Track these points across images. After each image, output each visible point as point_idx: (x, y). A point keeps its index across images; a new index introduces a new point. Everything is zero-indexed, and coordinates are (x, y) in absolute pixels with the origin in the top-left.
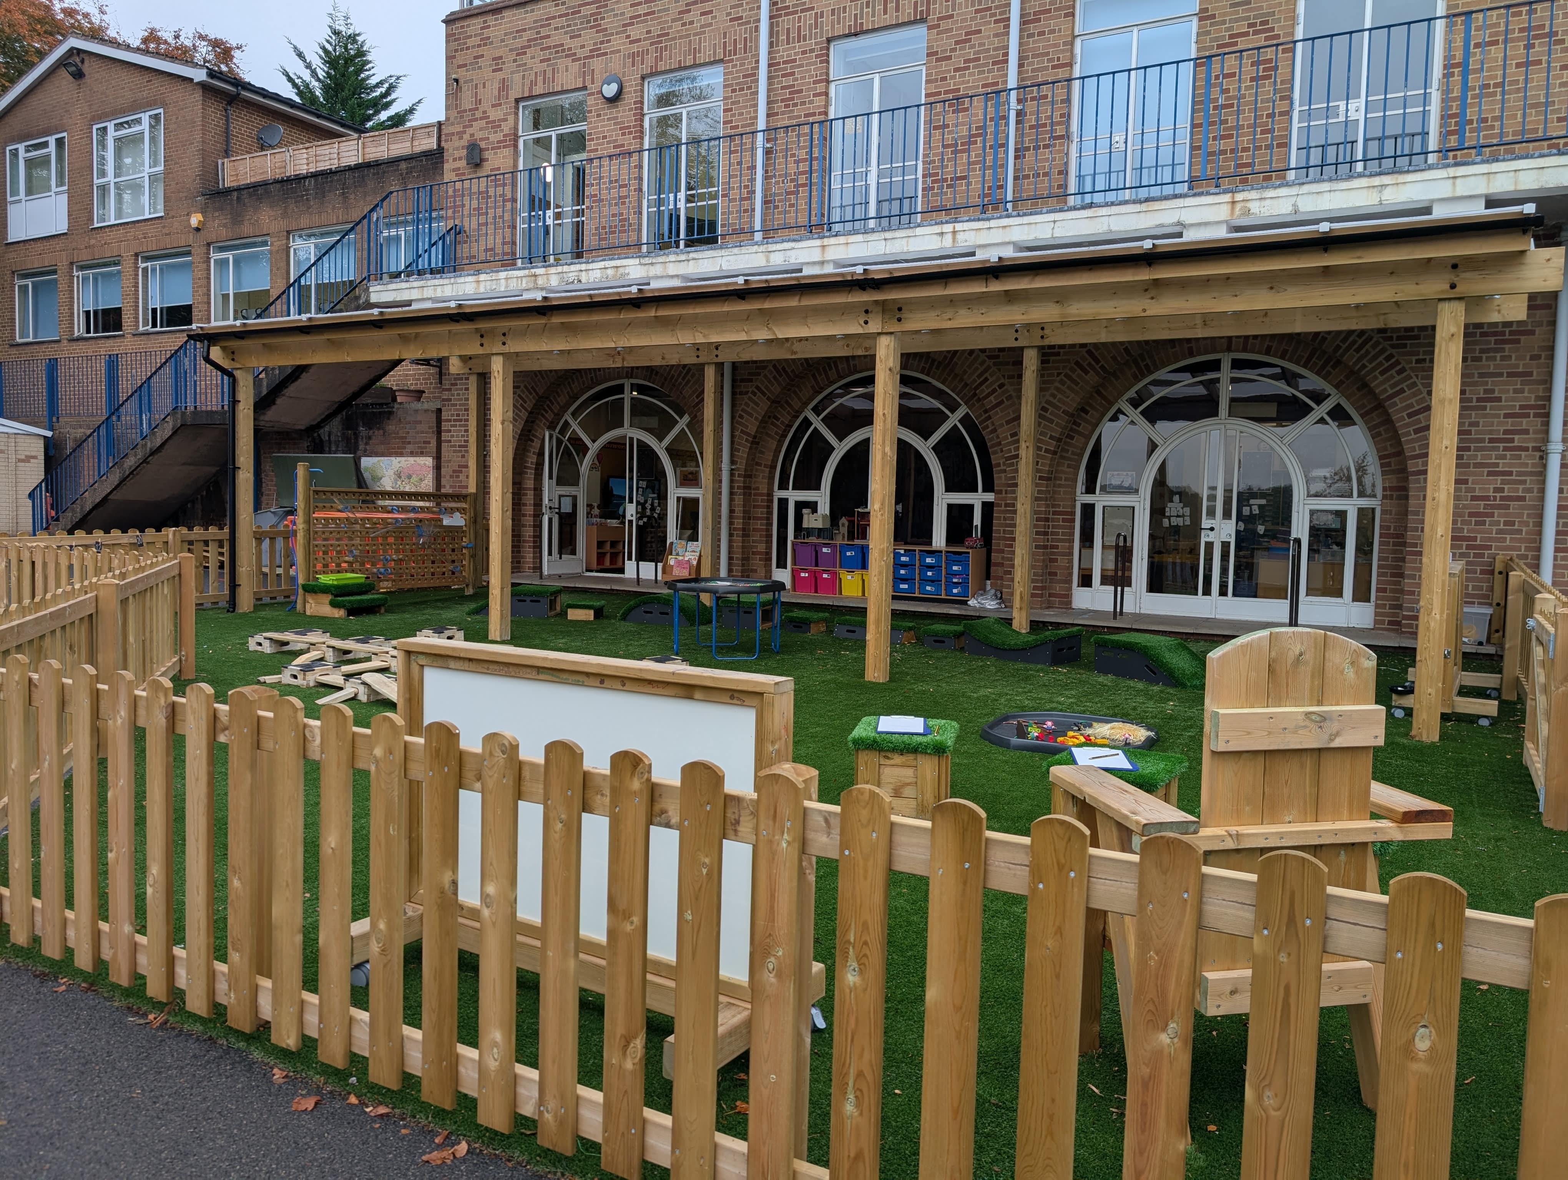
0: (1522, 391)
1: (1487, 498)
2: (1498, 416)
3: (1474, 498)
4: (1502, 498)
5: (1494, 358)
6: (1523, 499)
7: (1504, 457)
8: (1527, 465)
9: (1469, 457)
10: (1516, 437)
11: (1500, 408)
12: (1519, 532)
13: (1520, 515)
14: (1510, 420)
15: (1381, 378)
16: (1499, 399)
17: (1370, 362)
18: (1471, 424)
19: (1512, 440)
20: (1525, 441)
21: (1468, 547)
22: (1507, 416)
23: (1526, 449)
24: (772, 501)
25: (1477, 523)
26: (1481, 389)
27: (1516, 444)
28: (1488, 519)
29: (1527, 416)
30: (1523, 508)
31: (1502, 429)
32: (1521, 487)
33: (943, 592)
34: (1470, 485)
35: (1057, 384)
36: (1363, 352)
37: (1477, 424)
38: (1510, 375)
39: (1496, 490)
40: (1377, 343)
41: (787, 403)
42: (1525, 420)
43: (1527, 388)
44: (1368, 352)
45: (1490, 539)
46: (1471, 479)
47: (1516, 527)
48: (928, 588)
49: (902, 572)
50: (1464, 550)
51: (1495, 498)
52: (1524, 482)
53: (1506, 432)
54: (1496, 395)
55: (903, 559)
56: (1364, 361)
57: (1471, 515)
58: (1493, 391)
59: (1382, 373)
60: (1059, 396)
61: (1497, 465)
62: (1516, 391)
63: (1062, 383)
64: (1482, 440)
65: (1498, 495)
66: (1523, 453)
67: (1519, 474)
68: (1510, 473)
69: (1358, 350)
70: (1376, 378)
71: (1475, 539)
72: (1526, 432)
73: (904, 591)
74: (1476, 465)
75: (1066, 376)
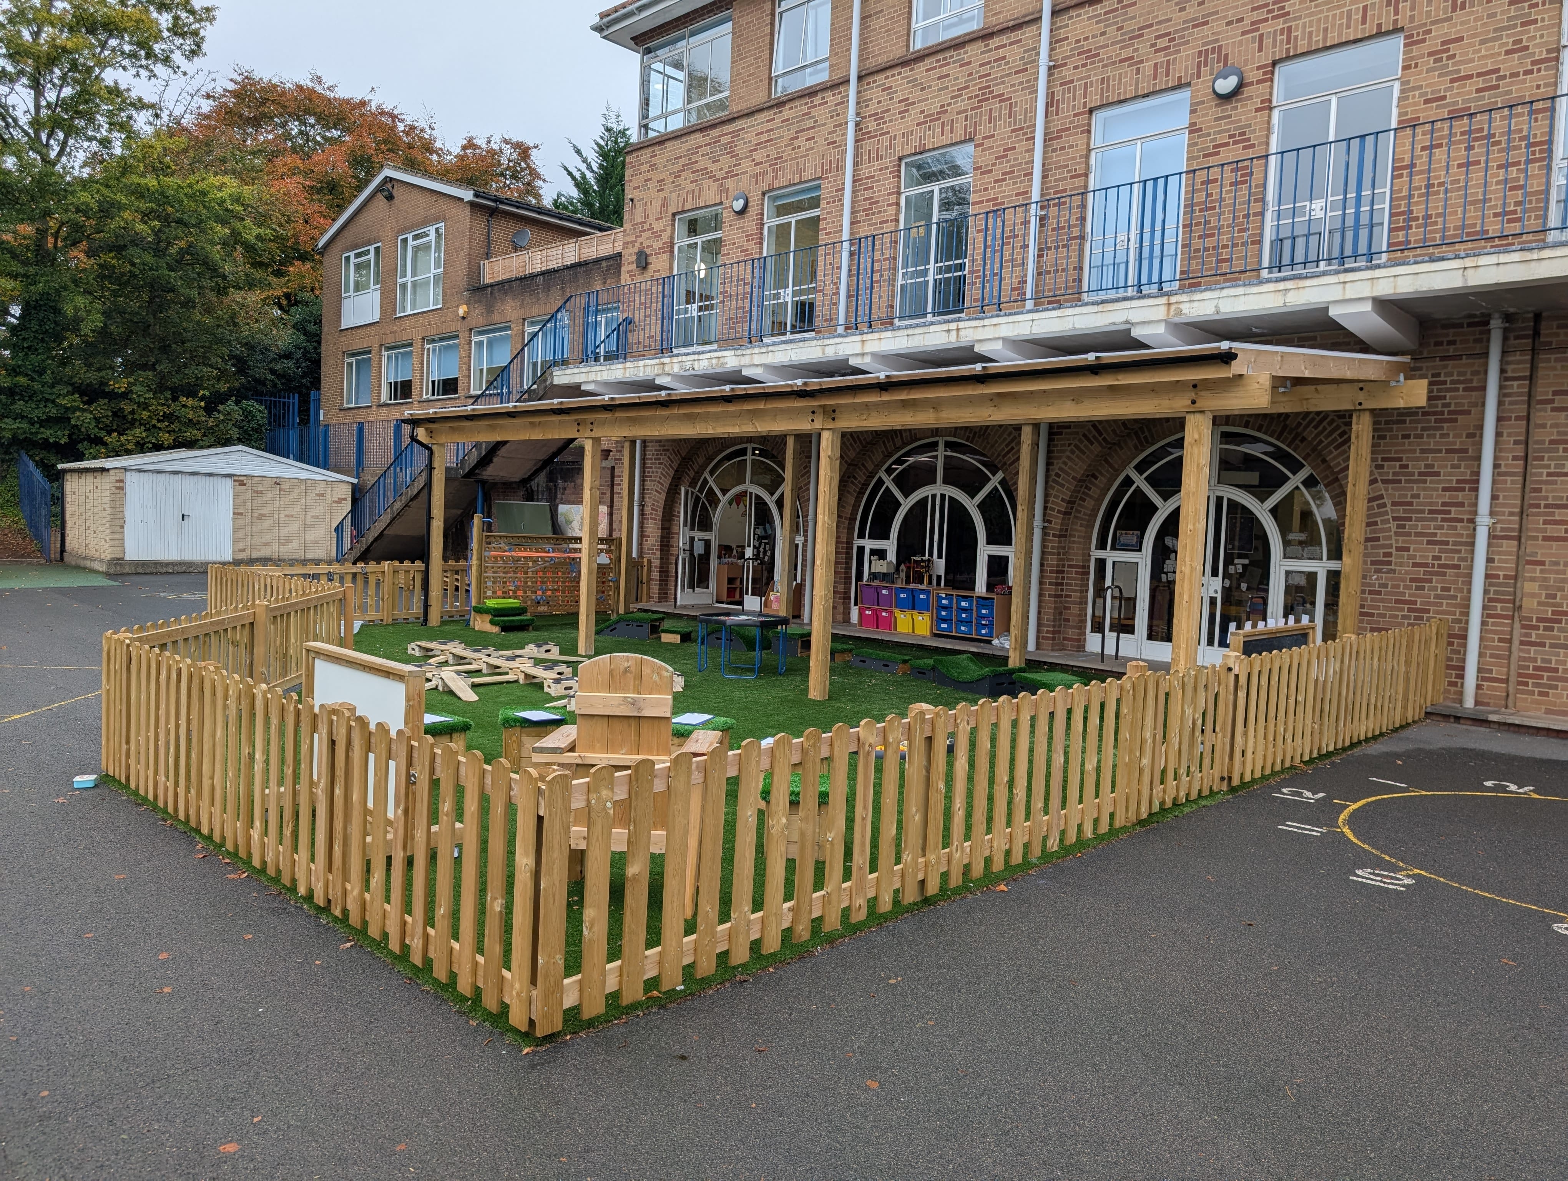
0: (1459, 467)
1: (1426, 565)
2: (1437, 490)
3: (1415, 565)
4: (1440, 566)
5: (1434, 436)
6: (1457, 567)
7: (1442, 528)
8: (1462, 535)
9: (1411, 527)
10: (1453, 509)
11: (1439, 482)
12: (1455, 597)
13: (1455, 582)
14: (1447, 493)
15: (1335, 453)
16: (1438, 474)
17: (1327, 437)
18: (1413, 496)
19: (1449, 512)
20: (1460, 513)
21: (1409, 610)
22: (1445, 489)
23: (1462, 521)
24: (852, 548)
25: (1417, 588)
26: (1422, 464)
27: (1452, 515)
28: (1427, 585)
29: (1463, 489)
30: (1458, 575)
31: (1440, 501)
32: (1456, 556)
33: (974, 632)
34: (1411, 552)
35: (1068, 453)
36: (1320, 428)
37: (1417, 496)
38: (1448, 451)
39: (1435, 558)
40: (1332, 421)
41: (863, 465)
42: (1460, 494)
43: (1463, 464)
44: (1325, 429)
45: (1429, 604)
46: (1412, 547)
47: (1452, 593)
48: (963, 628)
49: (943, 613)
50: (1406, 613)
51: (1433, 565)
52: (1459, 551)
53: (1444, 504)
54: (1436, 469)
55: (944, 602)
56: (1321, 437)
57: (1412, 580)
58: (1432, 466)
59: (1336, 448)
60: (1070, 464)
61: (1435, 535)
62: (1453, 467)
63: (1073, 452)
64: (1423, 512)
65: (1436, 562)
66: (1459, 525)
67: (1455, 543)
68: (1447, 543)
69: (1316, 427)
70: (1331, 452)
71: (1415, 603)
72: (1462, 505)
73: (944, 630)
74: (1418, 534)
75: (1076, 446)
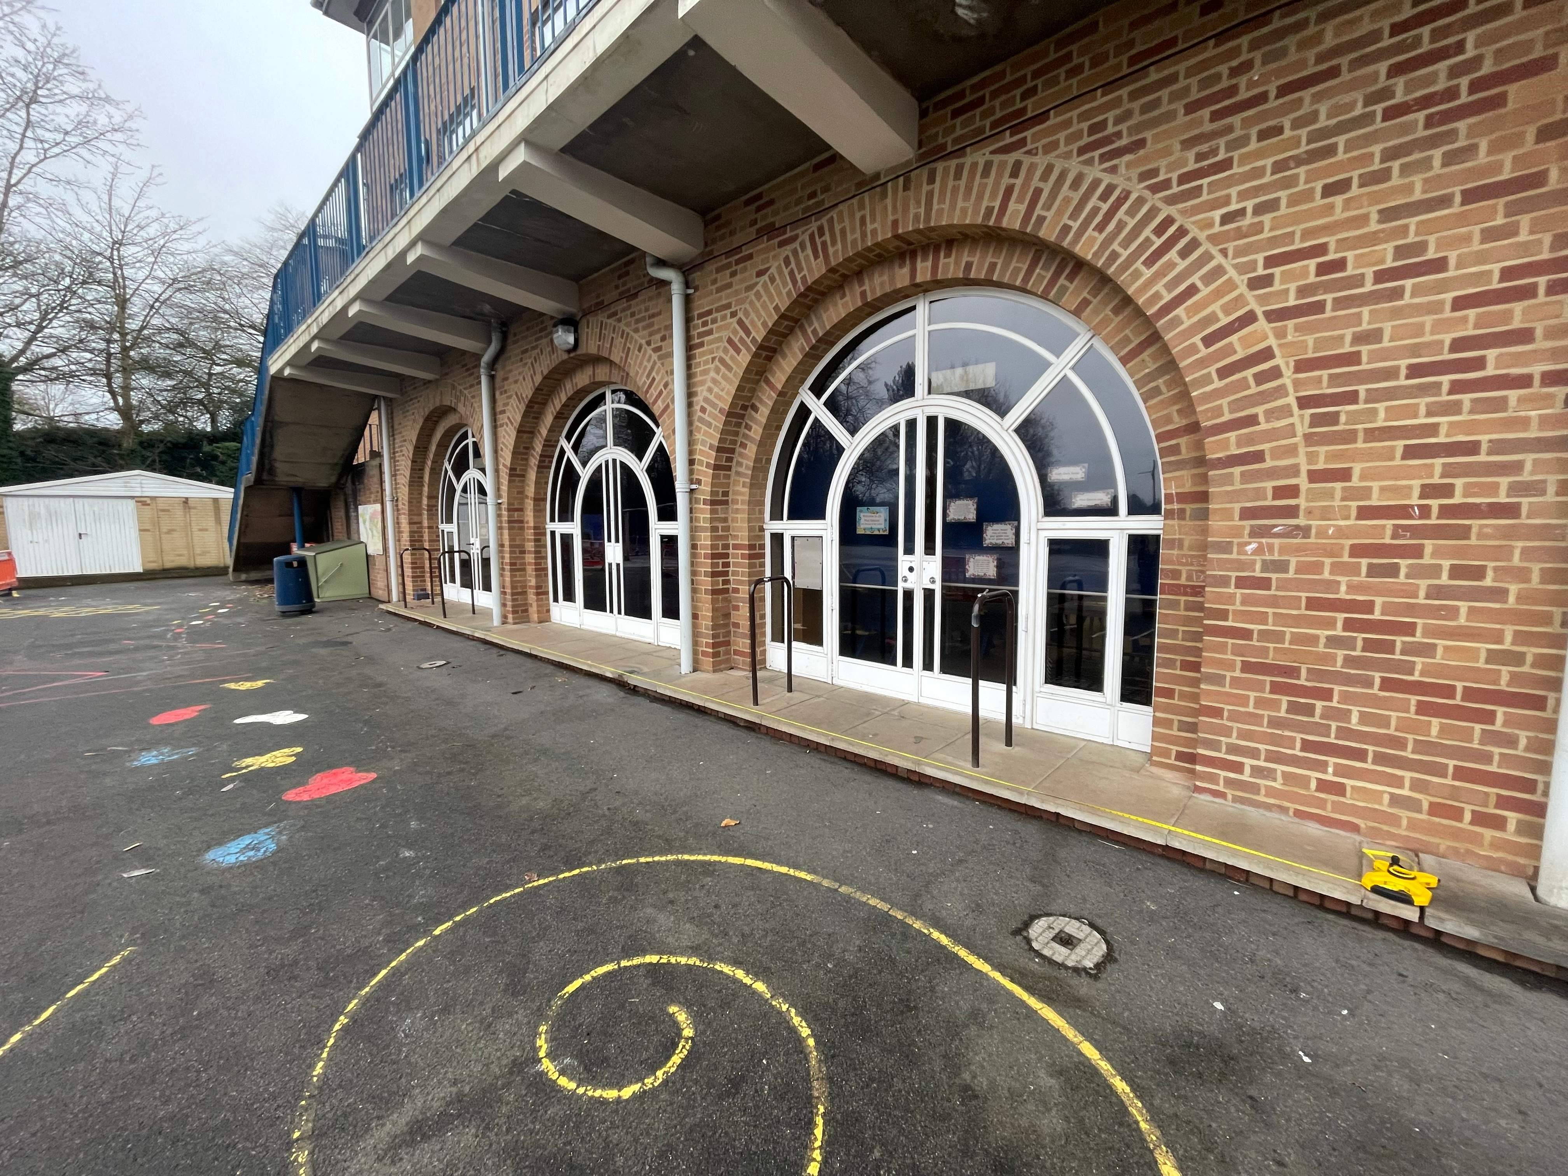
0: (1511, 231)
1: (1403, 511)
2: (1435, 308)
3: (1365, 513)
4: (1446, 512)
5: (1426, 164)
6: (1511, 511)
7: (1454, 408)
8: (1525, 423)
9: (1353, 418)
10: (1491, 354)
11: (1442, 287)
12: (1500, 594)
13: (1505, 553)
14: (1472, 313)
15: (1148, 273)
16: (1440, 265)
17: (1125, 244)
18: (1359, 339)
19: (1480, 364)
20: (1518, 359)
21: (1349, 625)
22: (1459, 304)
23: (1524, 381)
24: (544, 534)
25: (1373, 571)
26: (1389, 248)
27: (1490, 371)
28: (1404, 563)
29: (1529, 292)
30: (1510, 533)
31: (1447, 338)
32: (1504, 481)
34: (1355, 482)
35: (712, 374)
36: (1111, 226)
37: (1374, 336)
38: (1469, 197)
39: (1428, 491)
40: (1141, 201)
42: (1518, 308)
43: (1525, 221)
44: (1121, 225)
45: (1411, 609)
46: (1357, 469)
47: (1488, 582)
50: (1339, 631)
51: (1425, 511)
52: (1517, 467)
53: (1457, 345)
54: (1431, 254)
56: (1115, 246)
57: (1357, 551)
58: (1421, 247)
59: (1150, 262)
60: (716, 390)
61: (1433, 429)
62: (1489, 235)
63: (717, 371)
64: (1391, 374)
65: (1435, 504)
66: (1513, 395)
67: (1497, 447)
68: (1473, 448)
69: (1100, 228)
70: (1137, 274)
71: (1369, 607)
72: (1525, 336)
74: (1372, 435)
75: (722, 361)
